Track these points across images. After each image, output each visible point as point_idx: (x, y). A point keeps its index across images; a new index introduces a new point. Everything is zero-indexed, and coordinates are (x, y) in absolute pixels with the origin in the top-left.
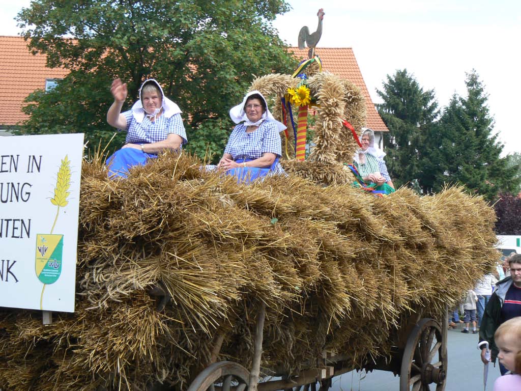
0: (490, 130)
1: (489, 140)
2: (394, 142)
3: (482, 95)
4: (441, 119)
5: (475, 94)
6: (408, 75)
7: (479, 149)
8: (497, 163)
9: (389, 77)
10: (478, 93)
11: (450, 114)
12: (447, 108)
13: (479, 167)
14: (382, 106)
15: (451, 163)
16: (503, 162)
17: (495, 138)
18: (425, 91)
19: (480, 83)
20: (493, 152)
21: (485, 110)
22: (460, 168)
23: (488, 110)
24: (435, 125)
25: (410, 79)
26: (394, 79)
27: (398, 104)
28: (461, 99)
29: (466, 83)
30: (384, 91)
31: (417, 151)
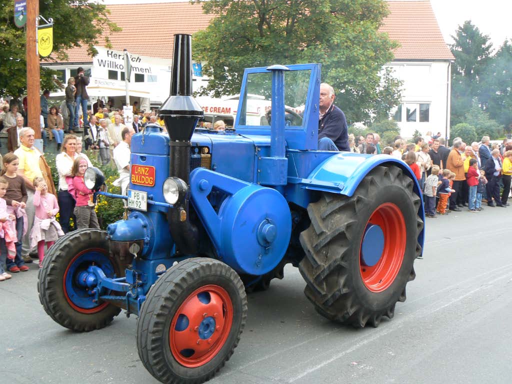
2: (461, 71)
4: (496, 54)
6: (472, 24)
11: (502, 51)
14: (453, 45)
15: (502, 86)
18: (483, 35)
22: (509, 89)
24: (491, 58)
26: (462, 26)
27: (464, 43)
30: (455, 35)
31: (477, 77)
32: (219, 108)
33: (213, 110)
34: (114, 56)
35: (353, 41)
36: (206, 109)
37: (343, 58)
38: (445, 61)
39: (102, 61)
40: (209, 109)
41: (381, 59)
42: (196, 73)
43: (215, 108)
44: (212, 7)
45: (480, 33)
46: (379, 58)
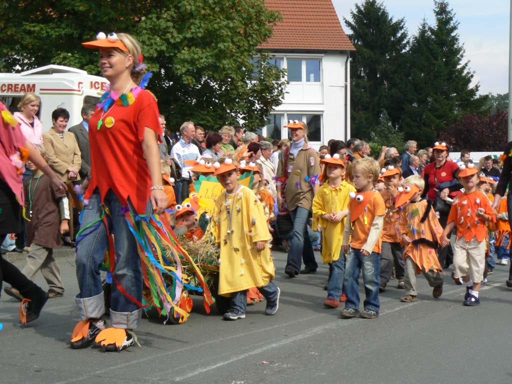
0: (460, 60)
1: (458, 70)
2: (363, 74)
3: (452, 24)
4: (410, 50)
5: (444, 23)
7: (448, 80)
8: (466, 93)
9: (358, 7)
10: (448, 21)
11: (419, 44)
12: (416, 38)
13: (448, 97)
14: (351, 37)
15: (420, 94)
16: (473, 92)
17: (464, 68)
18: (394, 21)
19: (449, 12)
20: (462, 83)
21: (455, 39)
22: (430, 99)
23: (457, 39)
24: (404, 55)
25: (380, 9)
26: (362, 9)
27: (366, 34)
28: (430, 28)
29: (435, 12)
30: (351, 21)
31: (385, 83)
32: (15, 85)
33: (6, 88)
35: (214, 9)
37: (200, 32)
38: (341, 53)
41: (254, 36)
43: (9, 85)
45: (389, 18)
46: (250, 35)
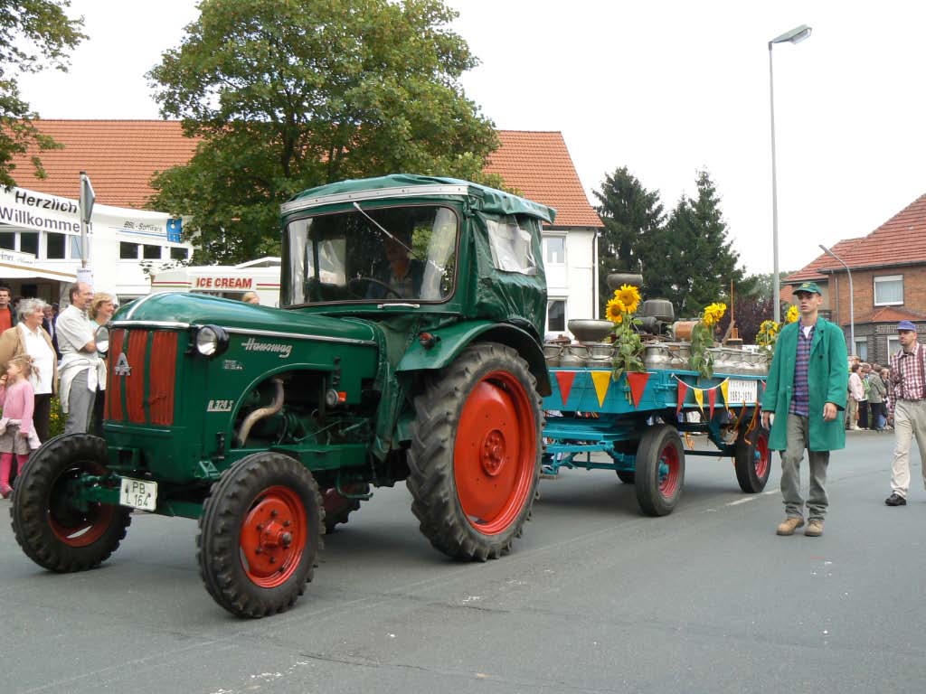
0: (724, 236)
1: (722, 249)
2: (613, 252)
3: (712, 198)
4: (668, 224)
5: (706, 194)
6: (629, 173)
7: (712, 259)
8: (732, 274)
9: (607, 175)
10: (710, 193)
11: (678, 218)
12: (675, 211)
13: (712, 279)
14: (599, 209)
15: (680, 275)
16: (739, 274)
17: (730, 245)
18: (648, 191)
19: (712, 182)
20: (727, 262)
21: (718, 213)
22: (691, 281)
23: (721, 213)
24: (660, 231)
25: (632, 177)
26: (612, 177)
27: (616, 206)
28: (690, 200)
29: (696, 181)
30: (601, 192)
31: (640, 261)
32: (231, 279)
33: (221, 283)
34: (28, 201)
36: (208, 282)
38: (588, 229)
39: (6, 209)
40: (213, 281)
42: (172, 237)
43: (224, 279)
44: (198, 126)
45: (642, 189)
